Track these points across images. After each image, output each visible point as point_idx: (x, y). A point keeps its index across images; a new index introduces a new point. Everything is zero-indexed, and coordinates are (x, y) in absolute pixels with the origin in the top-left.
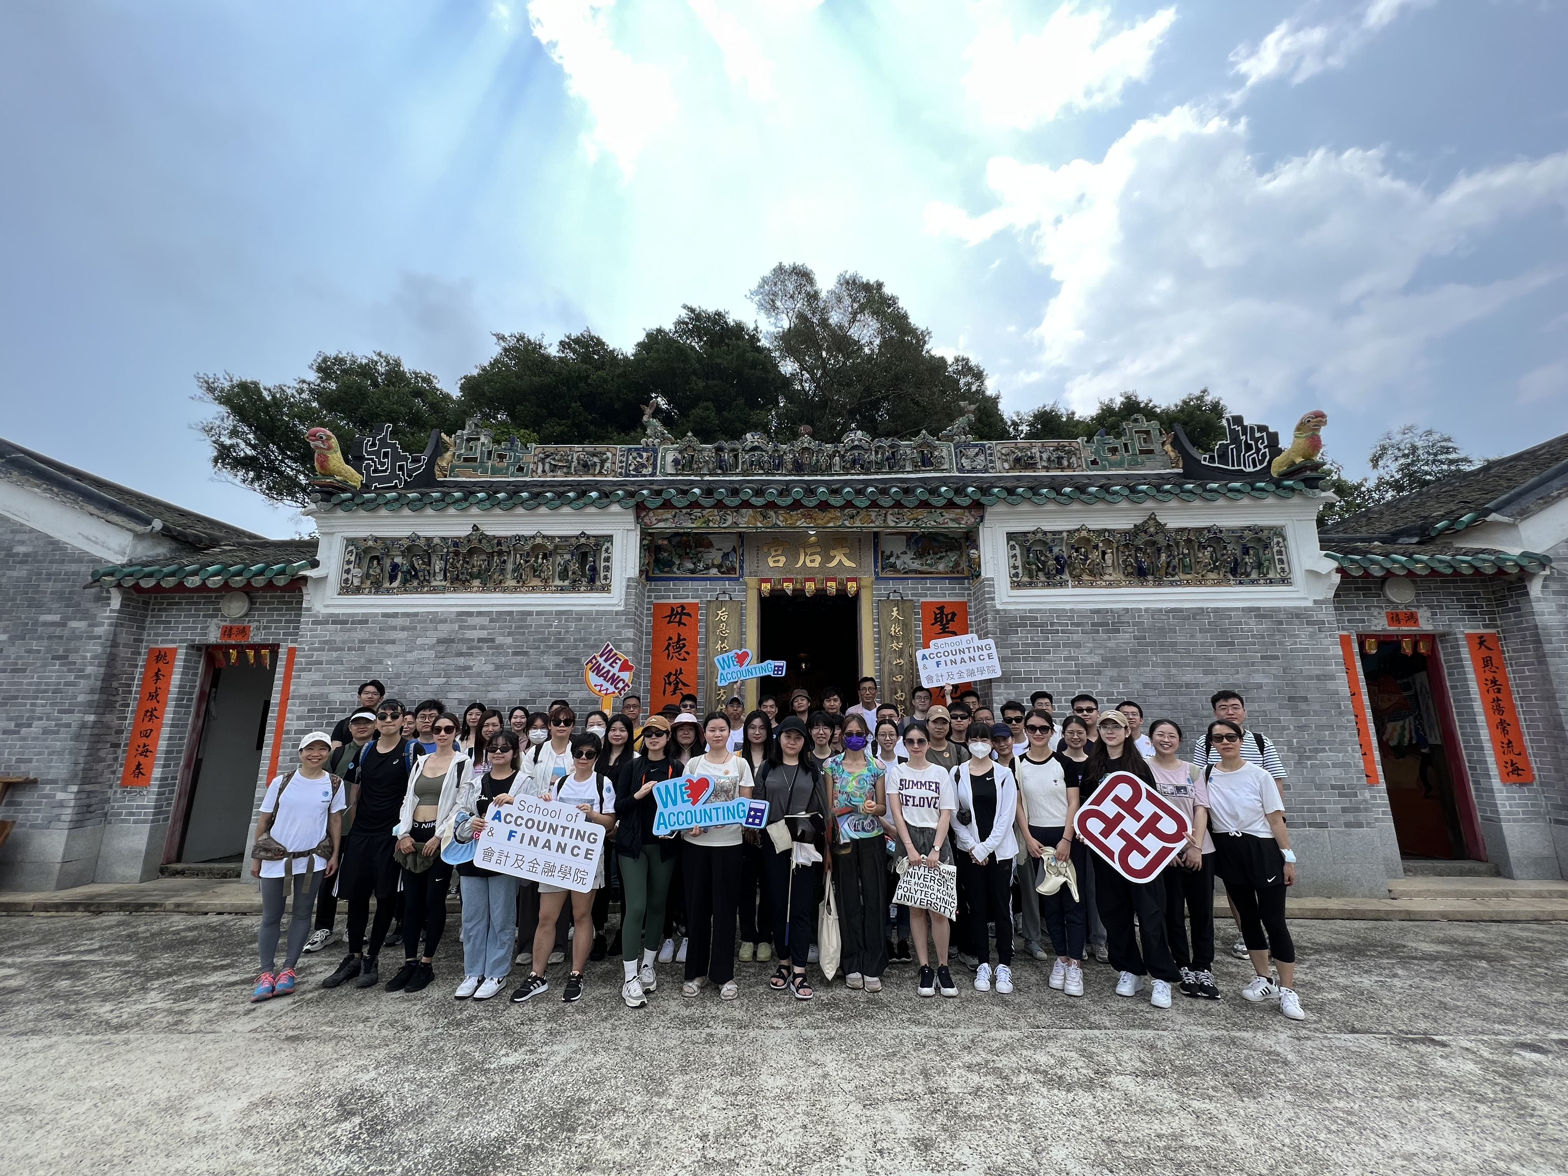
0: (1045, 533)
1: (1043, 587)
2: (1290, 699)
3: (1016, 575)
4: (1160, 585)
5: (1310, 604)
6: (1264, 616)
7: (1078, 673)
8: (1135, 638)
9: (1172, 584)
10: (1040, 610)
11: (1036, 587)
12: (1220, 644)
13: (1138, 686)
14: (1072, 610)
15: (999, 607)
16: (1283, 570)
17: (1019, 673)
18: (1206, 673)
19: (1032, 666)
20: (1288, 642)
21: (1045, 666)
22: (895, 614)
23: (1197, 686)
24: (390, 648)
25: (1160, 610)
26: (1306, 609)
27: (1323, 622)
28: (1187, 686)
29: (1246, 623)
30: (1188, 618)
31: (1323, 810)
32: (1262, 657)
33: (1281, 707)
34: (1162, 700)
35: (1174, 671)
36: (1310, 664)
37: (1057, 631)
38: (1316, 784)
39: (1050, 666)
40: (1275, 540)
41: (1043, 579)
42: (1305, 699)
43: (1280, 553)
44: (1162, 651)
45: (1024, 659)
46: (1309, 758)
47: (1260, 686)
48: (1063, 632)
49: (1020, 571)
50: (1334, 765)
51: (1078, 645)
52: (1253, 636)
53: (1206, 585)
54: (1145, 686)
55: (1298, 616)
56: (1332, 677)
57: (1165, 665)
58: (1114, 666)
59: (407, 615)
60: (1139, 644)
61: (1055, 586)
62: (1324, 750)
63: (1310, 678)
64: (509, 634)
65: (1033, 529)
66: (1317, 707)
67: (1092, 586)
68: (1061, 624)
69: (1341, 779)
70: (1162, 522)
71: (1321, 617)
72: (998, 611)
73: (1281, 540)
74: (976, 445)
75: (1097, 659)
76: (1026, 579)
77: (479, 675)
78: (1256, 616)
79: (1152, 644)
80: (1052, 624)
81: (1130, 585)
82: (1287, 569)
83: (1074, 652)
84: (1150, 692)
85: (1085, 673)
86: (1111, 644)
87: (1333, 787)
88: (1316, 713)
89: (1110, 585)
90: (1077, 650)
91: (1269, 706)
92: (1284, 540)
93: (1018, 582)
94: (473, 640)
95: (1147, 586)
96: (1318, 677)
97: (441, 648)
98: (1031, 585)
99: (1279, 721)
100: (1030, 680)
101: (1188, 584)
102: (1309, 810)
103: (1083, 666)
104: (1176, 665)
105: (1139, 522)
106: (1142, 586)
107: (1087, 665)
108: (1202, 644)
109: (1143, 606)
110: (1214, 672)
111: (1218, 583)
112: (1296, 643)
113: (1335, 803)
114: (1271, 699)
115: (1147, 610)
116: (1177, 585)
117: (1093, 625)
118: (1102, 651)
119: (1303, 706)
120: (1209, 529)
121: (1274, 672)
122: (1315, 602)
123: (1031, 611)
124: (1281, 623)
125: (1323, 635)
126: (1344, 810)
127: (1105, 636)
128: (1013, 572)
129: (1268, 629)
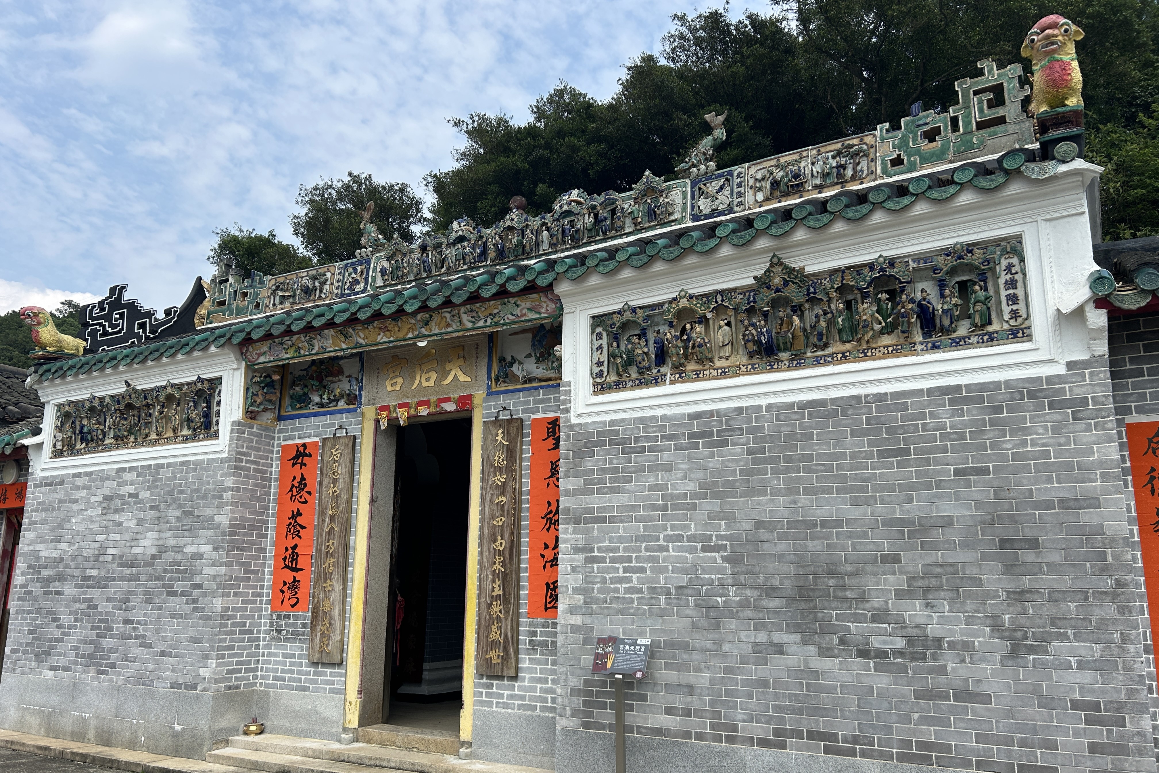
0: (634, 310)
1: (634, 387)
2: (1004, 543)
3: (600, 374)
4: (799, 366)
5: (1060, 370)
6: (966, 401)
7: (665, 508)
8: (750, 452)
9: (818, 362)
10: (623, 420)
11: (625, 388)
12: (882, 454)
13: (747, 526)
14: (664, 418)
15: (574, 421)
16: (1015, 314)
17: (591, 510)
18: (855, 502)
19: (607, 500)
20: (1009, 442)
21: (622, 499)
22: (499, 438)
23: (838, 523)
24: (75, 507)
25: (791, 406)
26: (1050, 380)
27: (1084, 401)
28: (824, 524)
29: (932, 415)
30: (834, 414)
31: (1052, 745)
32: (957, 472)
33: (984, 557)
34: (782, 547)
35: (803, 499)
36: (1049, 480)
37: (643, 450)
38: (1040, 696)
39: (630, 499)
40: (1004, 263)
41: (634, 375)
42: (1034, 544)
43: (1012, 284)
44: (787, 470)
45: (599, 491)
46: (1032, 650)
47: (948, 522)
48: (651, 449)
49: (605, 368)
50: (1081, 666)
51: (669, 468)
52: (945, 437)
53: (873, 358)
54: (759, 525)
55: (1032, 395)
56: (1093, 503)
57: (790, 491)
58: (715, 495)
59: (86, 474)
60: (755, 461)
61: (648, 384)
62: (1063, 637)
63: (1048, 505)
64: (149, 488)
65: (619, 307)
66: (1056, 557)
67: (698, 379)
68: (648, 439)
69: (1093, 691)
70: (796, 265)
71: (1079, 392)
72: (572, 427)
73: (1015, 261)
74: (721, 176)
75: (691, 486)
76: (613, 378)
77: (127, 531)
78: (952, 402)
79: (775, 460)
80: (637, 439)
81: (754, 371)
82: (1023, 313)
83: (662, 478)
84: (763, 534)
85: (675, 507)
86: (715, 463)
87: (1076, 705)
88: (1053, 568)
89: (724, 374)
90: (666, 475)
91: (960, 557)
92: (1022, 260)
93: (602, 384)
94: (124, 496)
95: (779, 370)
96: (1064, 503)
97: (104, 505)
98: (618, 386)
99: (979, 582)
100: (603, 520)
101: (845, 358)
102: (1023, 743)
103: (673, 497)
104: (807, 491)
105: (760, 273)
106: (772, 370)
107: (678, 497)
108: (854, 456)
109: (764, 402)
110: (868, 502)
111: (895, 351)
112: (1024, 443)
113: (1077, 733)
114: (966, 545)
115: (769, 407)
116: (827, 363)
117: (692, 436)
118: (700, 475)
119: (1028, 556)
120: (871, 266)
121: (977, 496)
122: (1070, 365)
123: (612, 423)
124: (998, 410)
125: (1081, 425)
126: (1093, 748)
127: (706, 451)
128: (596, 370)
129: (973, 423)
